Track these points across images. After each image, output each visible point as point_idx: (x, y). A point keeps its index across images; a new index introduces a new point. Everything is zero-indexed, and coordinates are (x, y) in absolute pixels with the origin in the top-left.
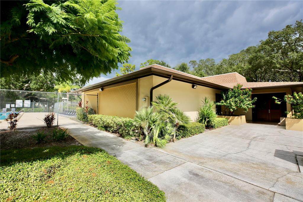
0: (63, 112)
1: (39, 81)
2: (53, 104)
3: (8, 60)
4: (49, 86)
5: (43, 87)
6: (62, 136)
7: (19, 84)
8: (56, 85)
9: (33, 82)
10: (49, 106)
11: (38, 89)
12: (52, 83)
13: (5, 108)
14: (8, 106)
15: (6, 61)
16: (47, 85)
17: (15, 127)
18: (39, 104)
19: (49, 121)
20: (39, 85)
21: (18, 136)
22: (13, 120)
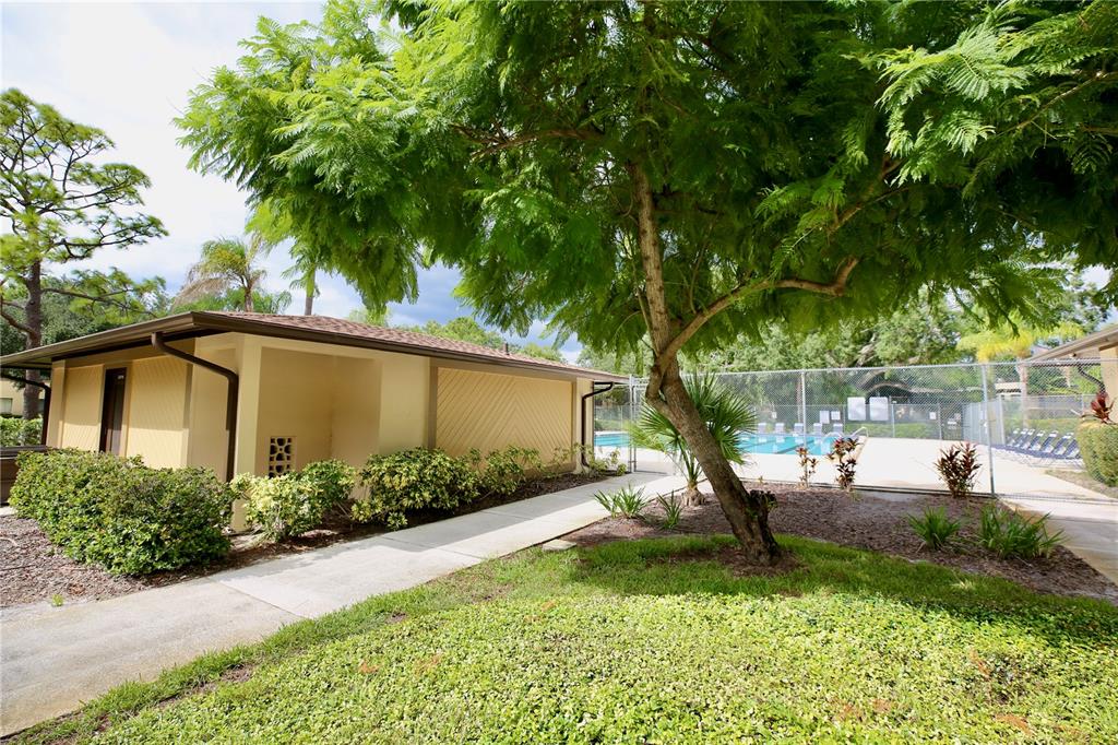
0: (1007, 442)
1: (902, 332)
2: (960, 409)
3: (832, 281)
4: (937, 341)
5: (918, 350)
6: (1023, 543)
7: (847, 350)
8: (962, 335)
9: (885, 336)
10: (944, 417)
11: (901, 359)
12: (947, 332)
13: (819, 422)
14: (824, 416)
15: (827, 285)
16: (930, 340)
17: (851, 480)
18: (907, 410)
19: (957, 473)
20: (903, 344)
21: (865, 513)
22: (845, 459)
